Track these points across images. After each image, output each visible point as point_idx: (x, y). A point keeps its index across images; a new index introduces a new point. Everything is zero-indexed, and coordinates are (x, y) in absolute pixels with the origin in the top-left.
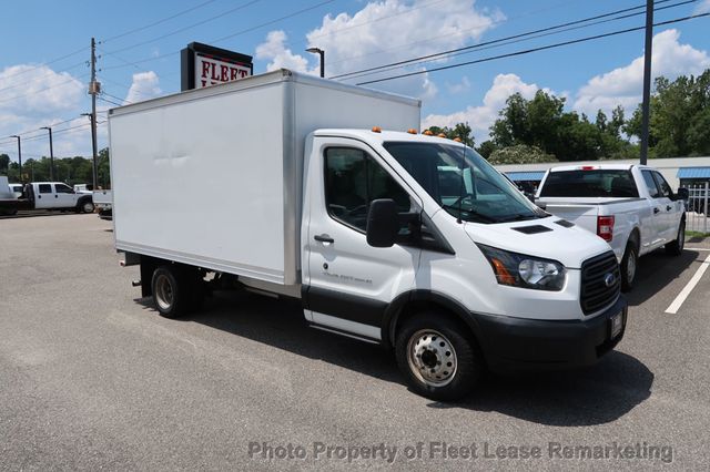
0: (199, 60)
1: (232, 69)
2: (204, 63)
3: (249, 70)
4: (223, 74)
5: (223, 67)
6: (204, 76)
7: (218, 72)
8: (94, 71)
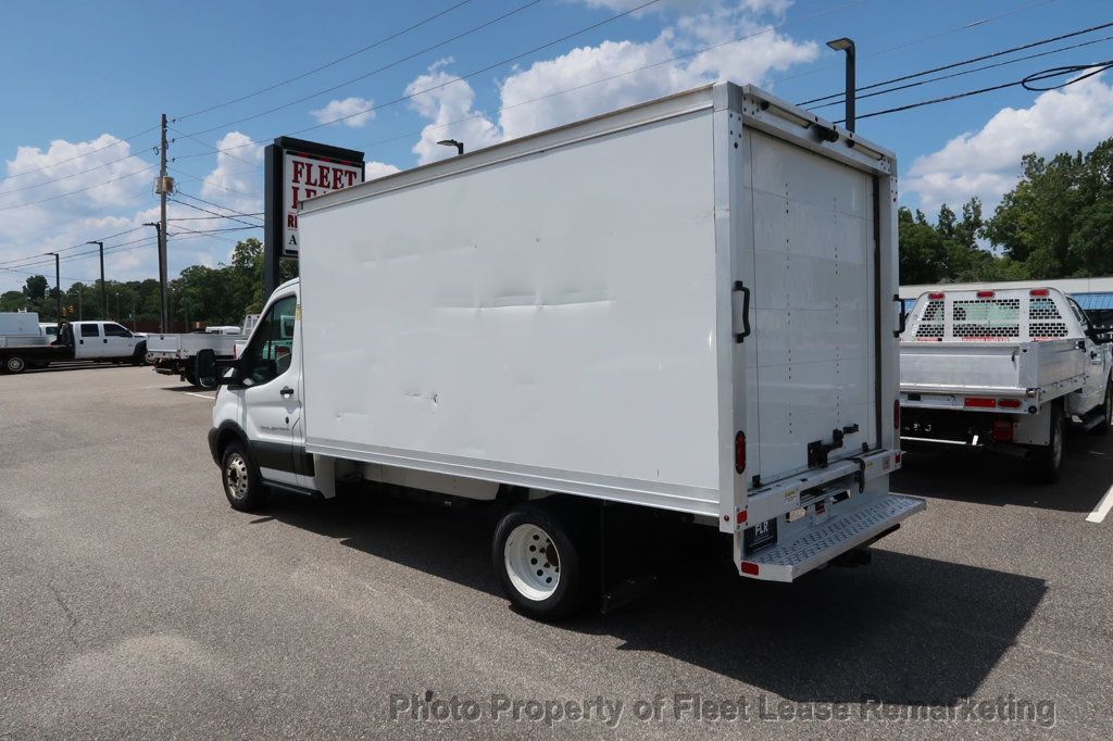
0: (289, 161)
1: (335, 171)
2: (296, 163)
3: (358, 170)
4: (323, 177)
5: (322, 168)
6: (296, 180)
7: (315, 175)
8: (164, 161)
